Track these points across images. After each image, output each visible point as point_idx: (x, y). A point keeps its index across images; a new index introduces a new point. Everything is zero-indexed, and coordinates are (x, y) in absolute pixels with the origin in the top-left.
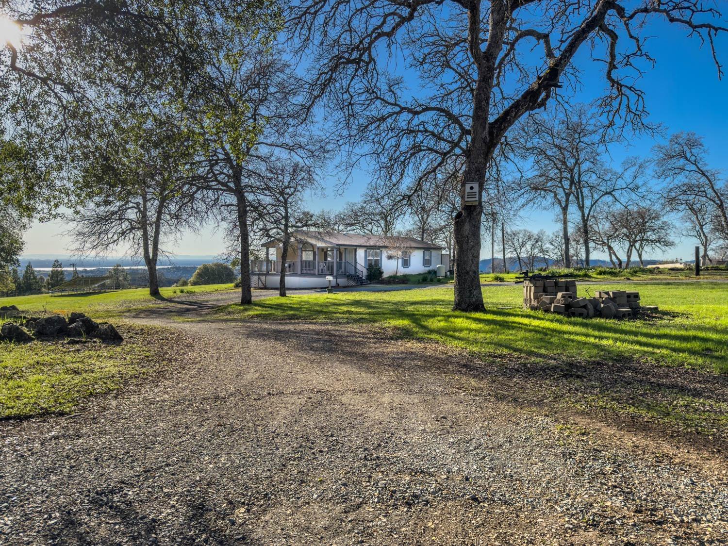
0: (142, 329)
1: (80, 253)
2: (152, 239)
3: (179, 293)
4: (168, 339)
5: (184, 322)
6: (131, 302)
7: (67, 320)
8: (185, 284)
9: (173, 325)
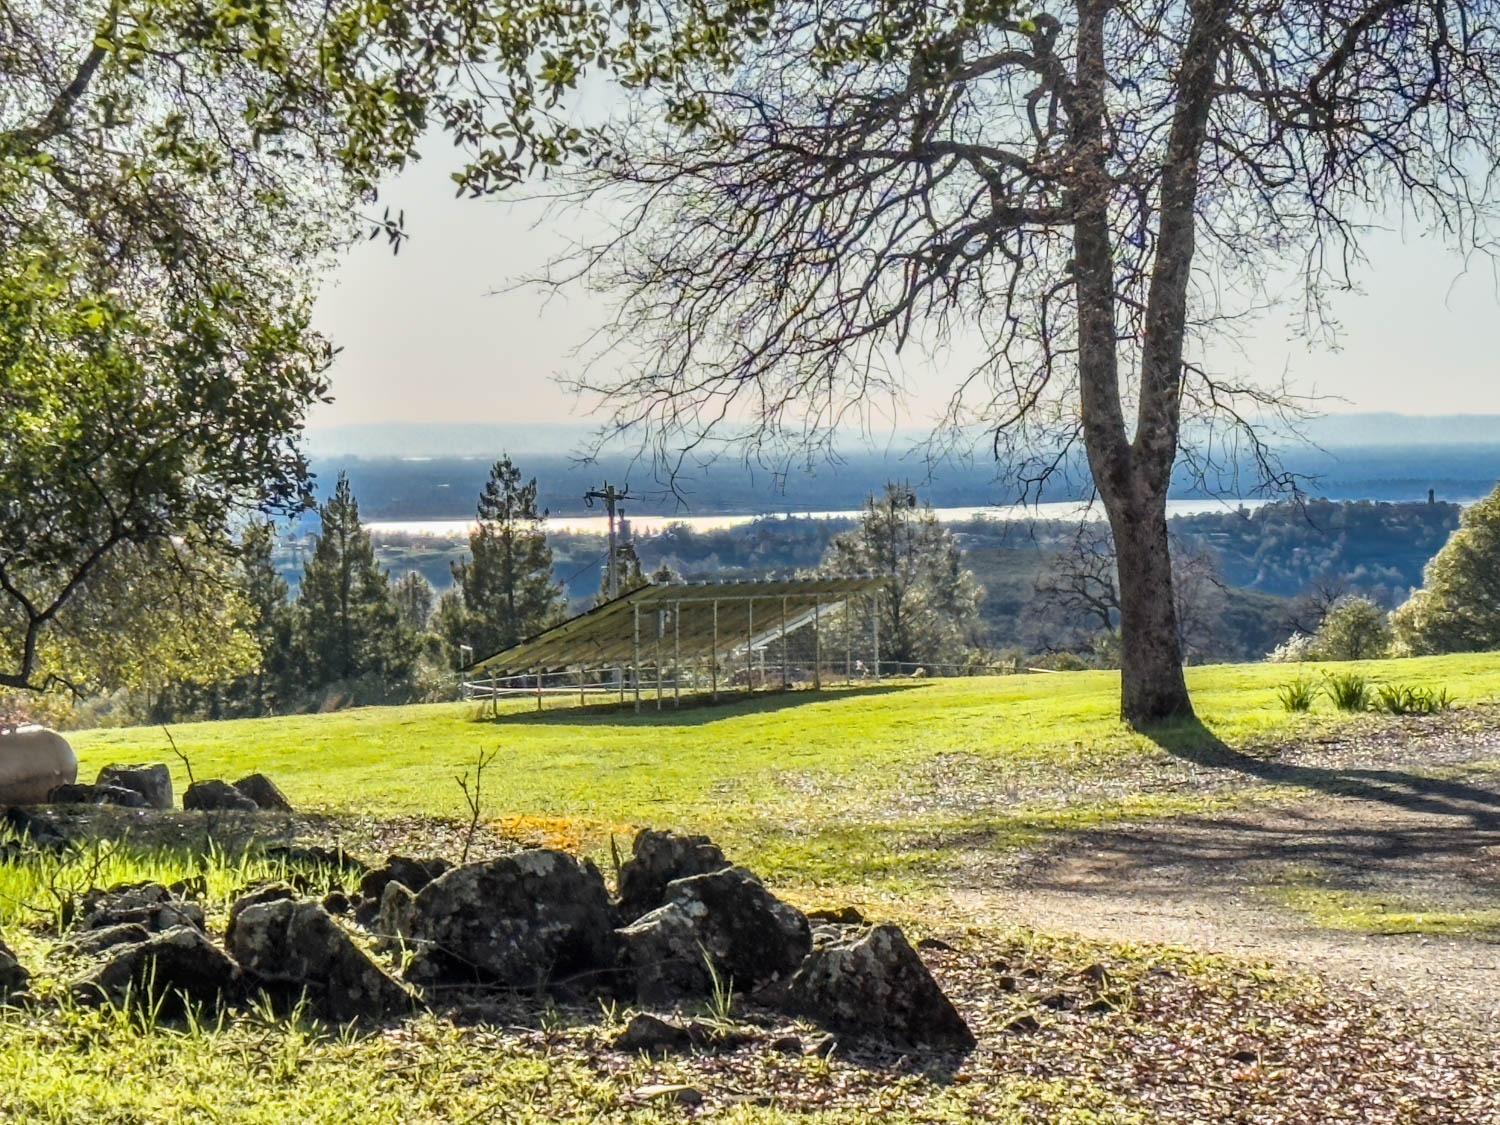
0: (1094, 973)
1: (661, 410)
2: (1142, 293)
3: (1327, 712)
4: (1278, 1054)
5: (1379, 934)
6: (990, 772)
7: (611, 885)
8: (1364, 639)
9: (1309, 952)
